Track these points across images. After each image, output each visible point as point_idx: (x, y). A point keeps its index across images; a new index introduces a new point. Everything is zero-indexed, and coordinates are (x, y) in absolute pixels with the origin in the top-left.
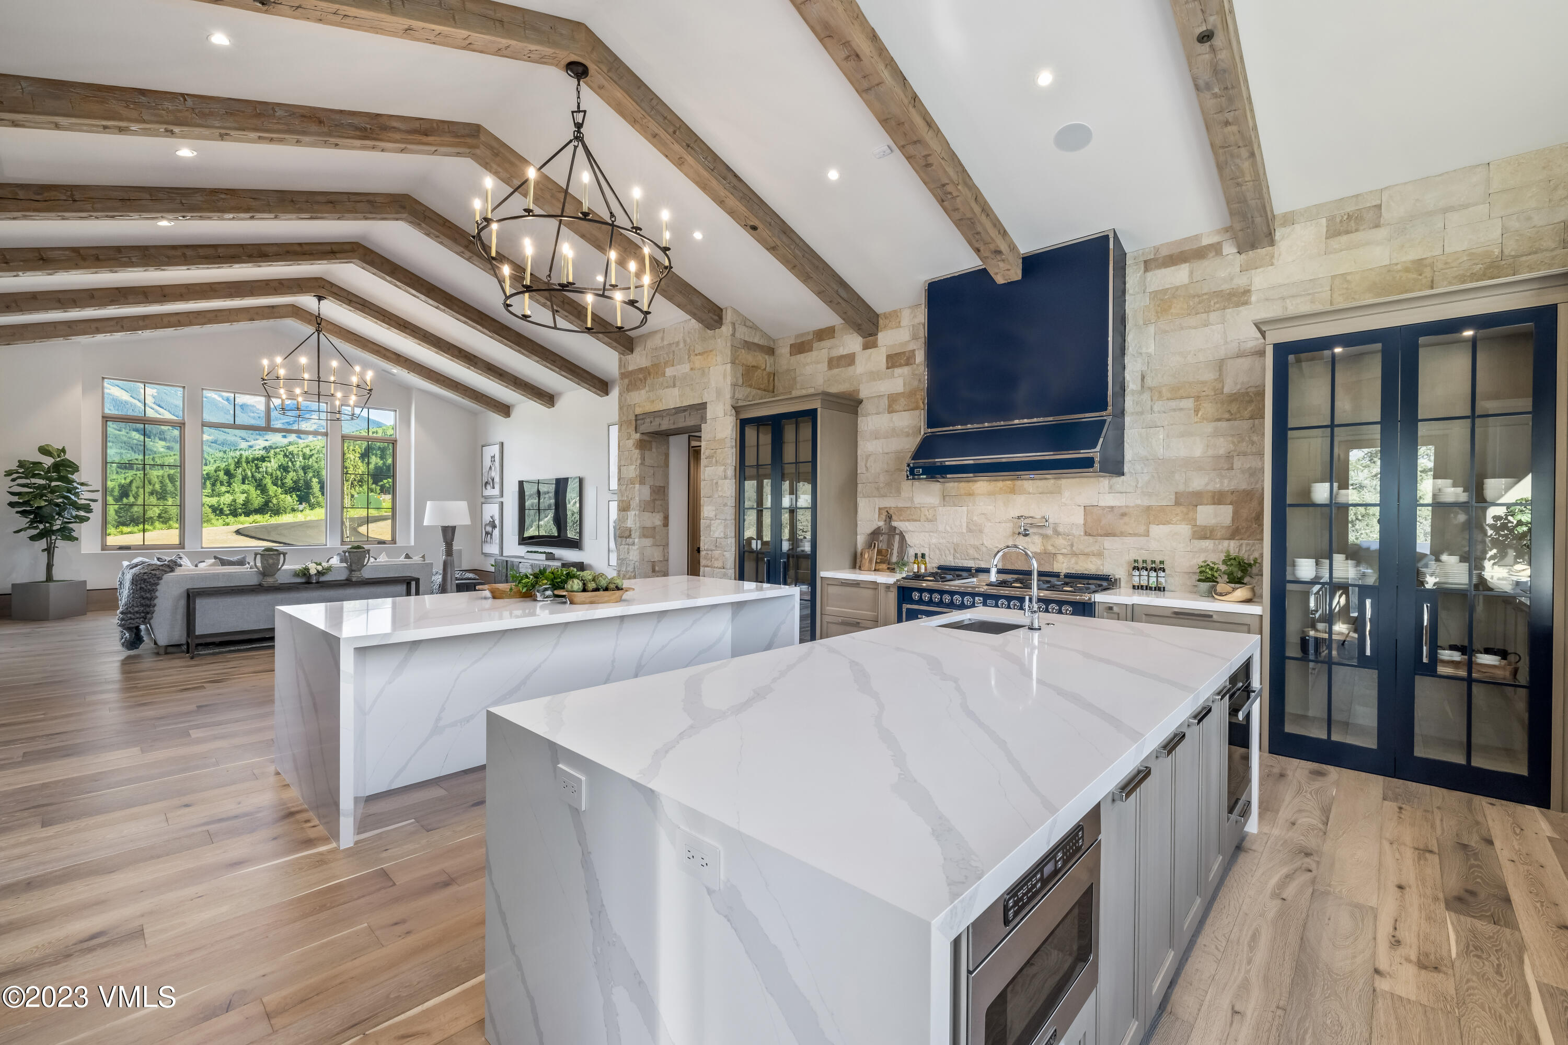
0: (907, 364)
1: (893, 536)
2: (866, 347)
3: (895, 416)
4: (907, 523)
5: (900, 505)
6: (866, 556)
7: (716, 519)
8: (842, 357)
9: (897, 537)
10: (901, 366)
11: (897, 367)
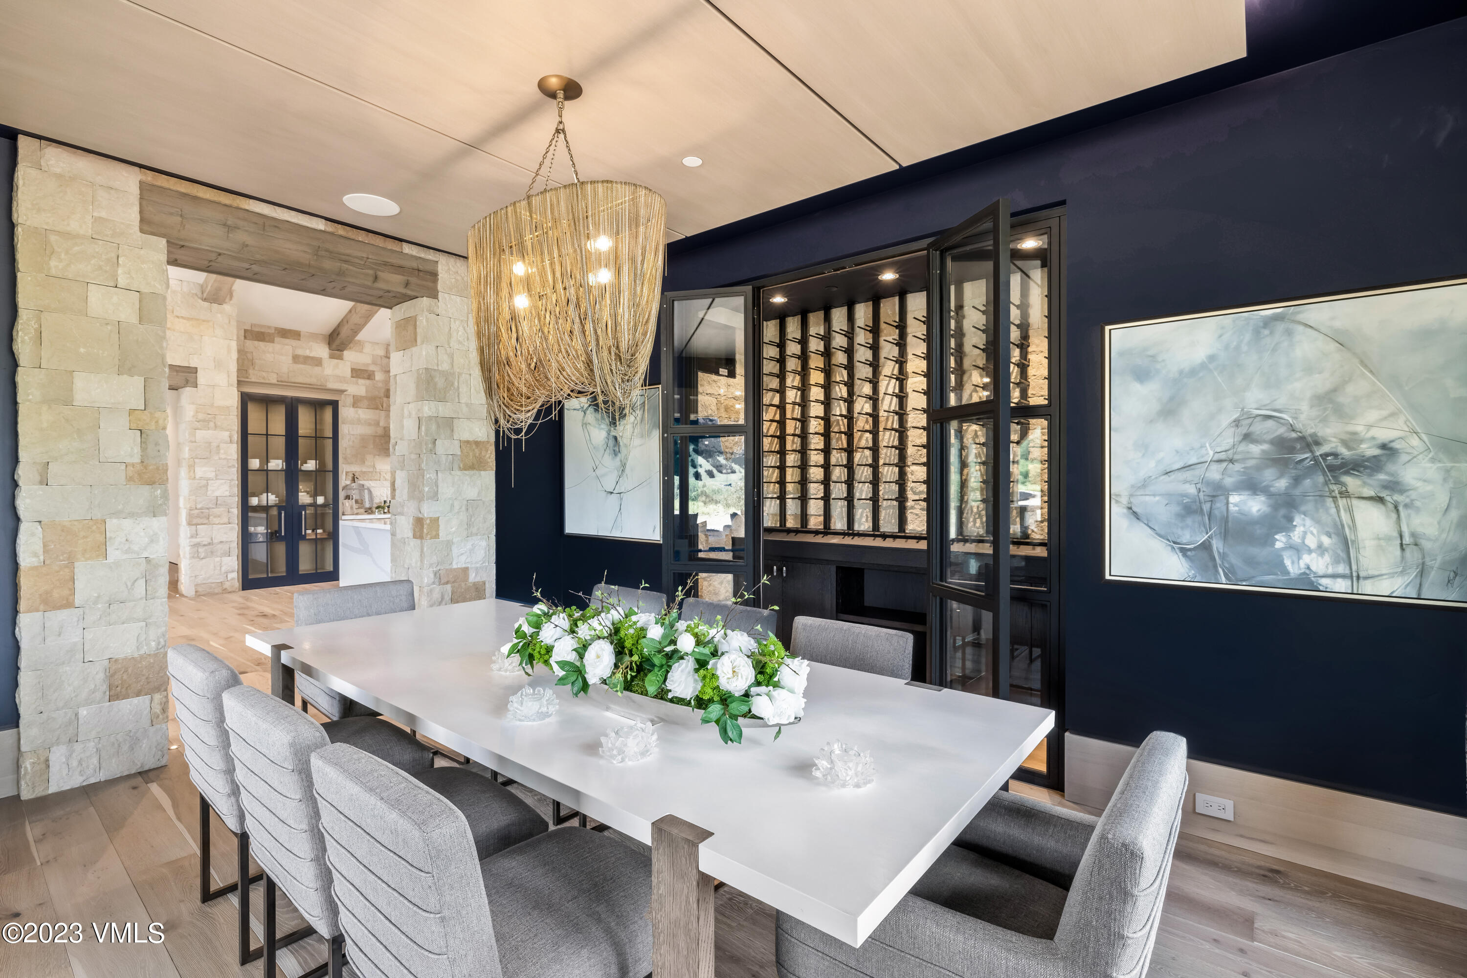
0: (369, 379)
1: (363, 490)
2: (332, 357)
3: (360, 411)
4: (370, 482)
5: (364, 470)
6: (347, 504)
7: (216, 479)
8: (313, 358)
9: (366, 491)
10: (364, 378)
11: (360, 378)
